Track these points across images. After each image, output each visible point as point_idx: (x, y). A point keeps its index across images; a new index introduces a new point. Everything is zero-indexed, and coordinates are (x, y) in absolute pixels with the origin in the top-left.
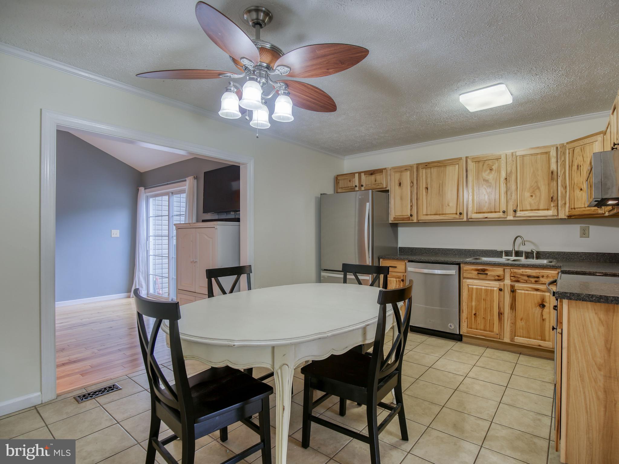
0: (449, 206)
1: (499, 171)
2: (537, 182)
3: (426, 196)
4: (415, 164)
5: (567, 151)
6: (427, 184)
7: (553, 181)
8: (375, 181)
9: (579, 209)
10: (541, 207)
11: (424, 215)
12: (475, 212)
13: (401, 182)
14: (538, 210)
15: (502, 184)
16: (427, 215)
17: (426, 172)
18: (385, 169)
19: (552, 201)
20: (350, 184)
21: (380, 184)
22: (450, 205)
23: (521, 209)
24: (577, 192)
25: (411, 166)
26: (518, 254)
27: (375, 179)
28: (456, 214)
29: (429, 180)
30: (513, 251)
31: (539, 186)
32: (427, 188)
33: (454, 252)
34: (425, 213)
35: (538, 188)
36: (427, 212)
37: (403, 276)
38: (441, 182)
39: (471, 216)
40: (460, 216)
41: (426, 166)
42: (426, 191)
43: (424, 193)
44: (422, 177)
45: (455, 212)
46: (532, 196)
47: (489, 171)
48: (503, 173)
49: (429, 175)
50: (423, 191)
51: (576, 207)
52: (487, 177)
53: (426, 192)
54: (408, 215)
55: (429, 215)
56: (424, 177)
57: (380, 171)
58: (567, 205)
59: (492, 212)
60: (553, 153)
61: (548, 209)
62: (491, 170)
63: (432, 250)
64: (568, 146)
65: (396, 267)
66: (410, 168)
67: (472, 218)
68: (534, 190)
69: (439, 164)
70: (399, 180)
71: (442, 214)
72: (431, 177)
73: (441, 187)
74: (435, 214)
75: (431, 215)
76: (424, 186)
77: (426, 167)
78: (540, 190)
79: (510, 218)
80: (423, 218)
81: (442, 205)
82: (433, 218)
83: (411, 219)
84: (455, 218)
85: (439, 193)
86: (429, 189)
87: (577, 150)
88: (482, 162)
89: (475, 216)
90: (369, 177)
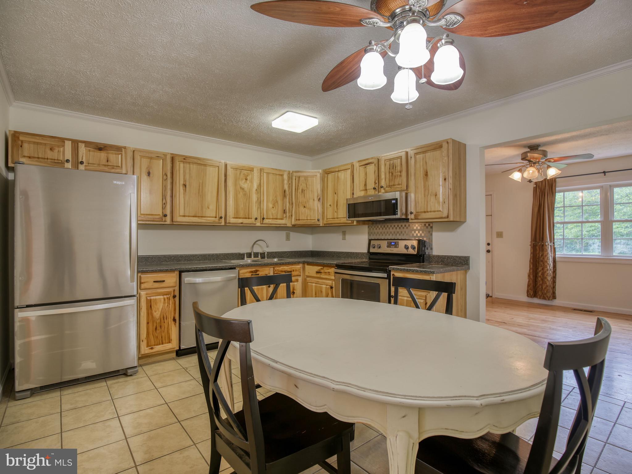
0: (209, 208)
1: (252, 182)
2: (276, 197)
3: (184, 194)
4: (168, 153)
5: (294, 178)
6: (185, 180)
7: (285, 198)
8: (108, 161)
9: (302, 221)
10: (279, 217)
11: (181, 216)
12: (233, 217)
13: (151, 171)
14: (277, 219)
15: (254, 194)
16: (184, 216)
17: (184, 167)
18: (125, 148)
19: (284, 213)
20: (54, 155)
21: (115, 167)
22: (211, 207)
23: (267, 218)
24: (302, 208)
25: (165, 155)
26: (256, 255)
27: (108, 158)
28: (216, 217)
29: (187, 177)
30: (253, 253)
31: (278, 200)
32: (185, 185)
33: (198, 257)
34: (182, 214)
35: (277, 202)
36: (184, 213)
37: (174, 291)
38: (201, 181)
39: (230, 220)
40: (219, 220)
41: (184, 159)
42: (184, 188)
43: (182, 191)
44: (179, 170)
45: (214, 216)
46: (273, 207)
47: (244, 180)
48: (255, 184)
49: (187, 171)
50: (179, 189)
51: (300, 219)
52: (243, 185)
53: (183, 190)
54: (159, 215)
55: (187, 216)
56: (182, 172)
57: (118, 149)
58: (294, 217)
59: (246, 218)
60: (286, 177)
61: (282, 219)
62: (246, 179)
63: (173, 257)
64: (295, 174)
65: (164, 281)
66: (163, 156)
67: (230, 223)
68: (275, 203)
69: (199, 162)
70: (147, 168)
71: (202, 217)
72: (190, 174)
73: (201, 187)
74: (193, 216)
75: (189, 216)
76: (182, 182)
77: (184, 161)
78: (278, 204)
79: (258, 224)
80: (179, 219)
81: (202, 207)
82: (190, 221)
83: (164, 220)
84: (214, 222)
85: (199, 192)
86: (187, 186)
87: (302, 179)
88: (239, 171)
89: (233, 221)
90: (94, 152)
